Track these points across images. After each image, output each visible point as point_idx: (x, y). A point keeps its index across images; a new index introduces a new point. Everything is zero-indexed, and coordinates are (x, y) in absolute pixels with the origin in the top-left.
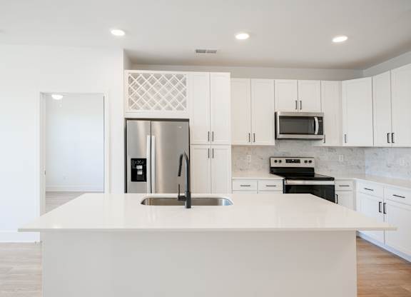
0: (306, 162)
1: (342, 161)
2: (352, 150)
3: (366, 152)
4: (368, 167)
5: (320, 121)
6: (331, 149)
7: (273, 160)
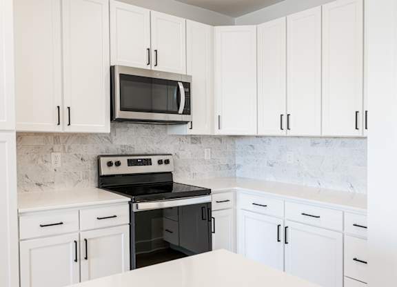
0: (160, 162)
1: (209, 158)
2: (221, 140)
3: (238, 142)
4: (239, 166)
5: (187, 90)
6: (195, 139)
7: (104, 161)
